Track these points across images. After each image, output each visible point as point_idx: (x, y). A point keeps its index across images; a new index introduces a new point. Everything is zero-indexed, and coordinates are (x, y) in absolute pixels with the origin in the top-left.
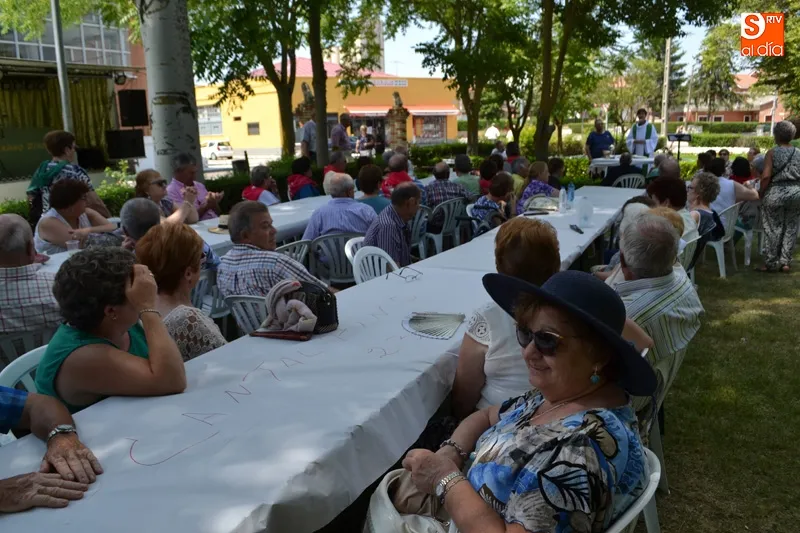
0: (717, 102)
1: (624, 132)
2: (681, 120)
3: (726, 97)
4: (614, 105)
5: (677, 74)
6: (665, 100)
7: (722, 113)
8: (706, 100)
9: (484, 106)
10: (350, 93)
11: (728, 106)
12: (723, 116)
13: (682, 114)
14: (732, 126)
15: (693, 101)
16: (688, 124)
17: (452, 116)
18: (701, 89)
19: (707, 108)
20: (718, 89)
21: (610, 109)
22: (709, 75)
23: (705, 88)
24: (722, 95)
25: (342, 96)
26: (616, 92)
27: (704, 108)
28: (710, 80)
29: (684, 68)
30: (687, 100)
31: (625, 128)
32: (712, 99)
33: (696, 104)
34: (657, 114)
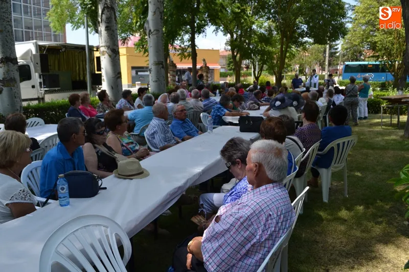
1: (307, 79)
2: (337, 73)
4: (301, 66)
5: (334, 49)
6: (327, 63)
10: (183, 59)
13: (337, 70)
15: (342, 63)
16: (340, 75)
17: (217, 69)
18: (346, 57)
21: (299, 67)
22: (350, 50)
23: (348, 57)
25: (180, 60)
26: (303, 59)
28: (351, 52)
29: (338, 46)
30: (339, 62)
31: (307, 77)
34: (323, 69)
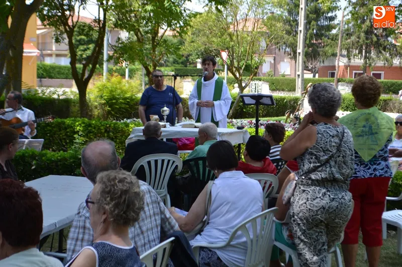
0: (373, 54)
3: (384, 49)
7: (381, 68)
8: (360, 52)
9: (82, 48)
11: (387, 60)
12: (382, 73)
13: (334, 68)
14: (393, 84)
15: (345, 52)
18: (353, 38)
19: (362, 61)
20: (375, 39)
22: (363, 21)
23: (359, 37)
24: (380, 46)
26: (230, 35)
27: (358, 61)
28: (364, 27)
30: (338, 51)
32: (368, 52)
33: (349, 57)
